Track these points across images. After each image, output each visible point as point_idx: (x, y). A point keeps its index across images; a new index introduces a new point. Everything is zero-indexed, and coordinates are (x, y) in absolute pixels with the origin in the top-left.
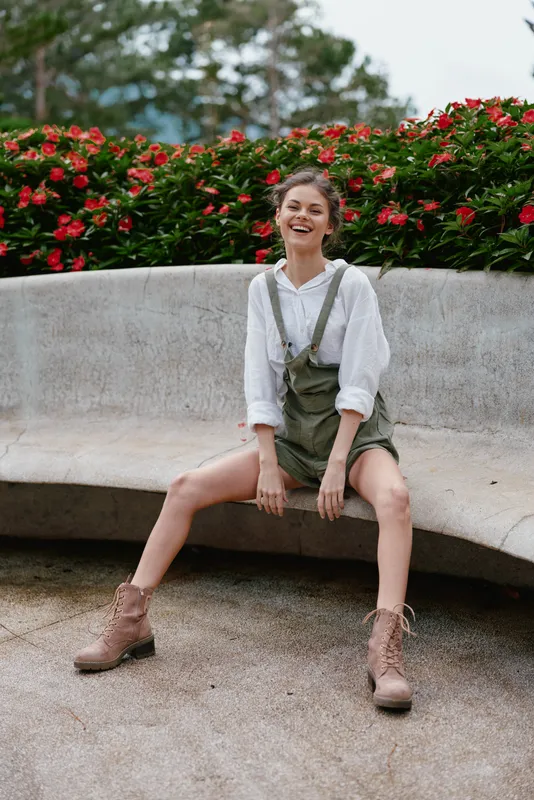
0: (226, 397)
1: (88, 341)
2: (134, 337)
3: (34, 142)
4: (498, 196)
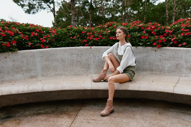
2: (63, 60)
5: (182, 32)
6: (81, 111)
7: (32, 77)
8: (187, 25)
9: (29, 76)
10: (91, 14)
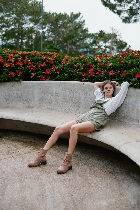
0: (73, 108)
1: (48, 95)
2: (56, 94)
3: (45, 55)
4: (132, 71)
9: (28, 106)
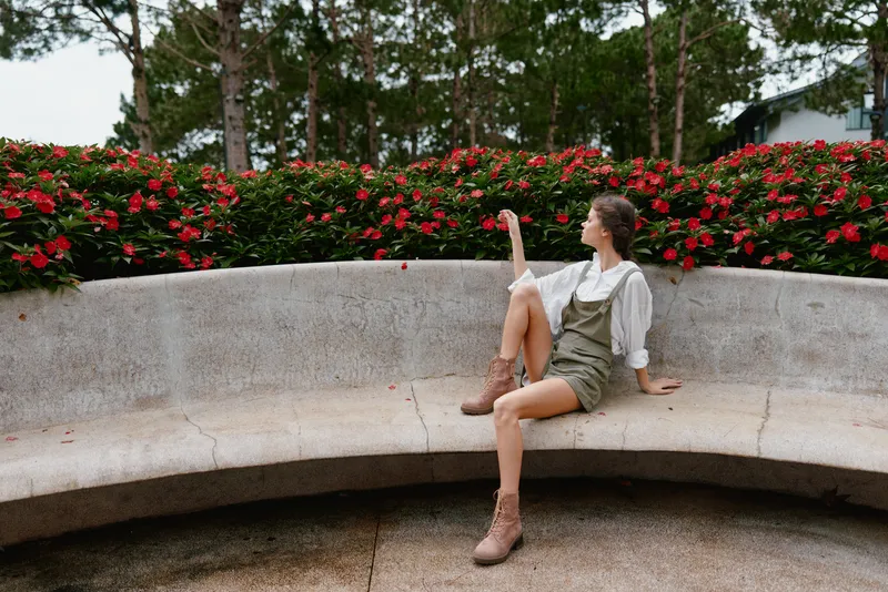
0: (371, 366)
2: (281, 323)
5: (771, 207)
6: (383, 547)
7: (144, 403)
8: (787, 176)
9: (132, 397)
10: (314, 68)
